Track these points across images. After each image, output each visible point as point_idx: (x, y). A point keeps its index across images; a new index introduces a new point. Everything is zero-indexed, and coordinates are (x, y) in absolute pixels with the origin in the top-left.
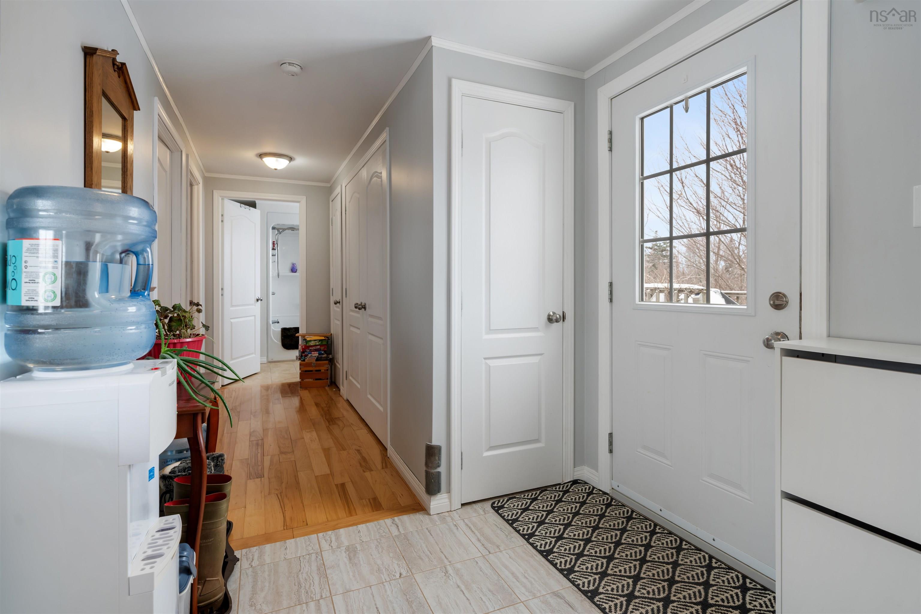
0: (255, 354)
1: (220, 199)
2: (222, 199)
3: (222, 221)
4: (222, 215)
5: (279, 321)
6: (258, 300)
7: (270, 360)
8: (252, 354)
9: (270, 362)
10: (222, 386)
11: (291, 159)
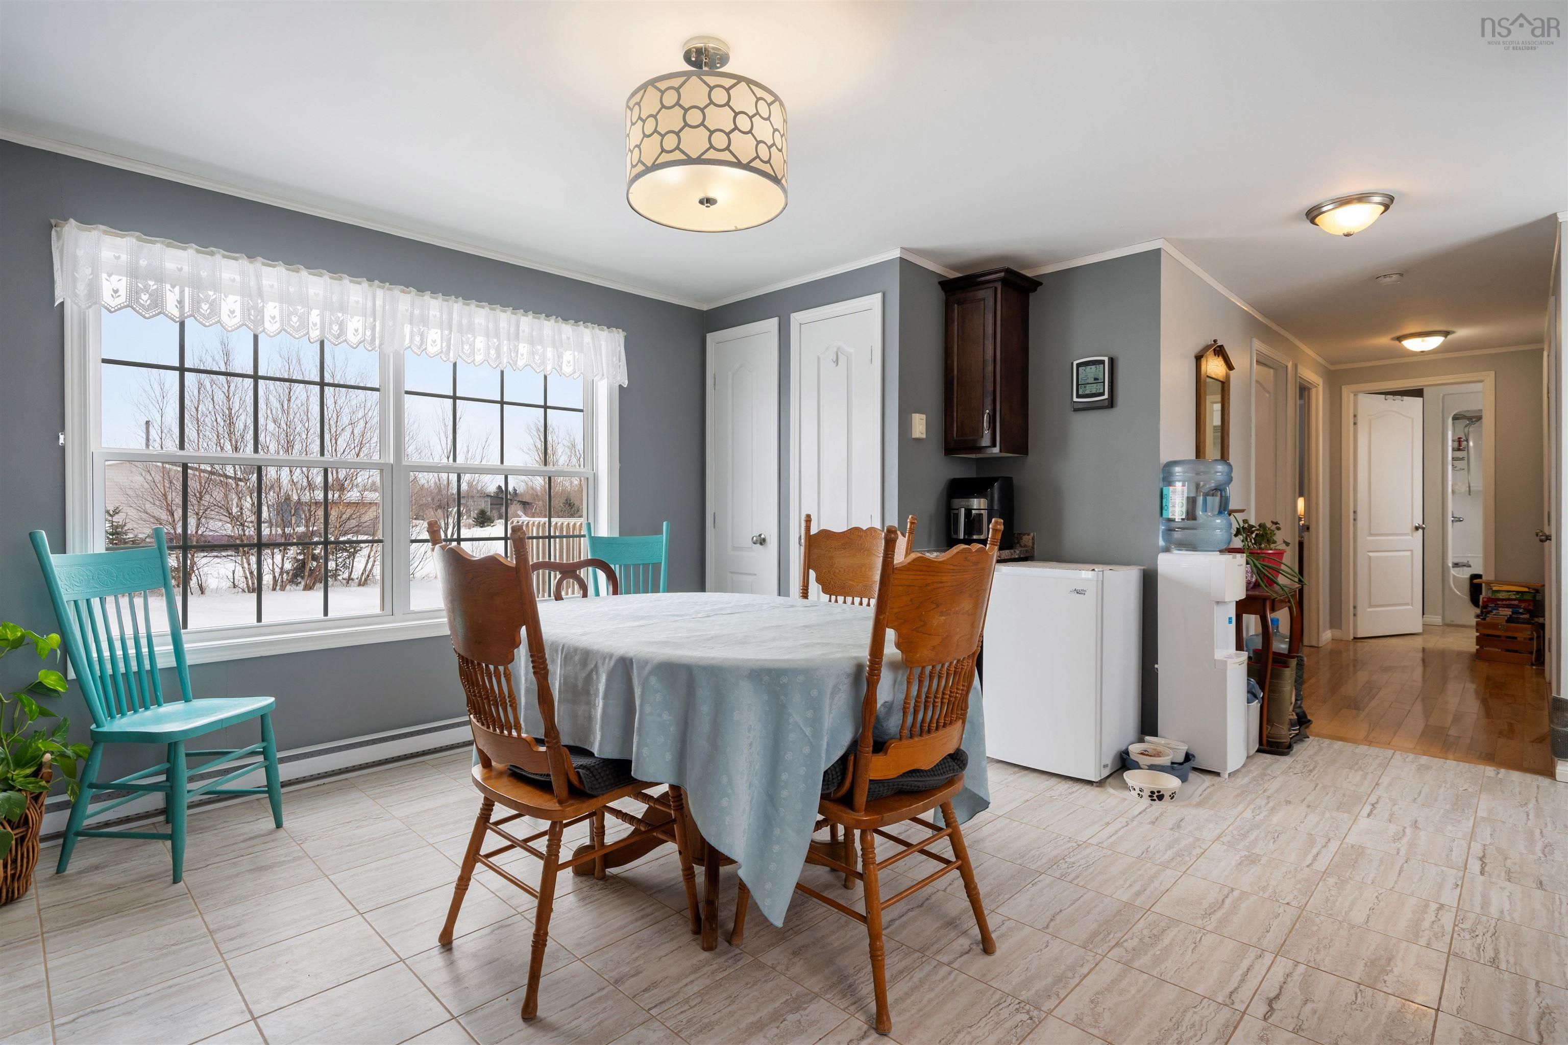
0: (1412, 605)
1: (1352, 395)
2: (1355, 395)
3: (1355, 424)
4: (1355, 416)
5: (1470, 563)
6: (1417, 528)
7: (1448, 622)
8: (1407, 604)
9: (1449, 625)
10: (1355, 638)
11: (1446, 334)
